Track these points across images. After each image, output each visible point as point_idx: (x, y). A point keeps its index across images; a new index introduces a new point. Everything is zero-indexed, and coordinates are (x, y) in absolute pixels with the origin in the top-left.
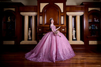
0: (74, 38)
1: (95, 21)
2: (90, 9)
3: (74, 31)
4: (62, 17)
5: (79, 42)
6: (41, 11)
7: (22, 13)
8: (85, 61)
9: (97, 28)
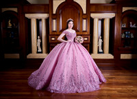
0: (101, 51)
1: (131, 26)
2: (124, 9)
3: (101, 40)
4: (85, 21)
5: (107, 56)
6: (54, 12)
7: (27, 16)
8: (114, 80)
9: (132, 37)
